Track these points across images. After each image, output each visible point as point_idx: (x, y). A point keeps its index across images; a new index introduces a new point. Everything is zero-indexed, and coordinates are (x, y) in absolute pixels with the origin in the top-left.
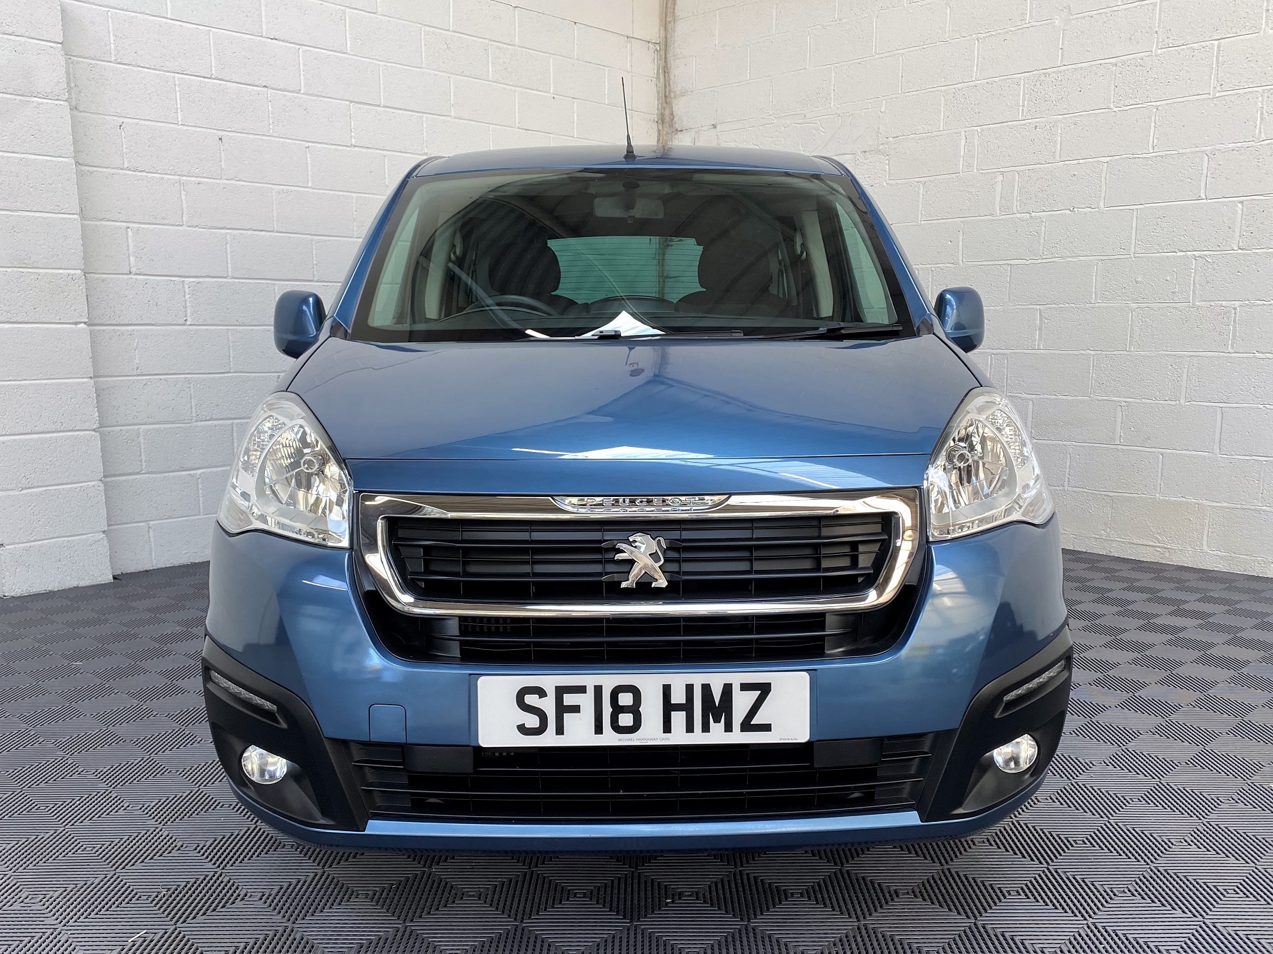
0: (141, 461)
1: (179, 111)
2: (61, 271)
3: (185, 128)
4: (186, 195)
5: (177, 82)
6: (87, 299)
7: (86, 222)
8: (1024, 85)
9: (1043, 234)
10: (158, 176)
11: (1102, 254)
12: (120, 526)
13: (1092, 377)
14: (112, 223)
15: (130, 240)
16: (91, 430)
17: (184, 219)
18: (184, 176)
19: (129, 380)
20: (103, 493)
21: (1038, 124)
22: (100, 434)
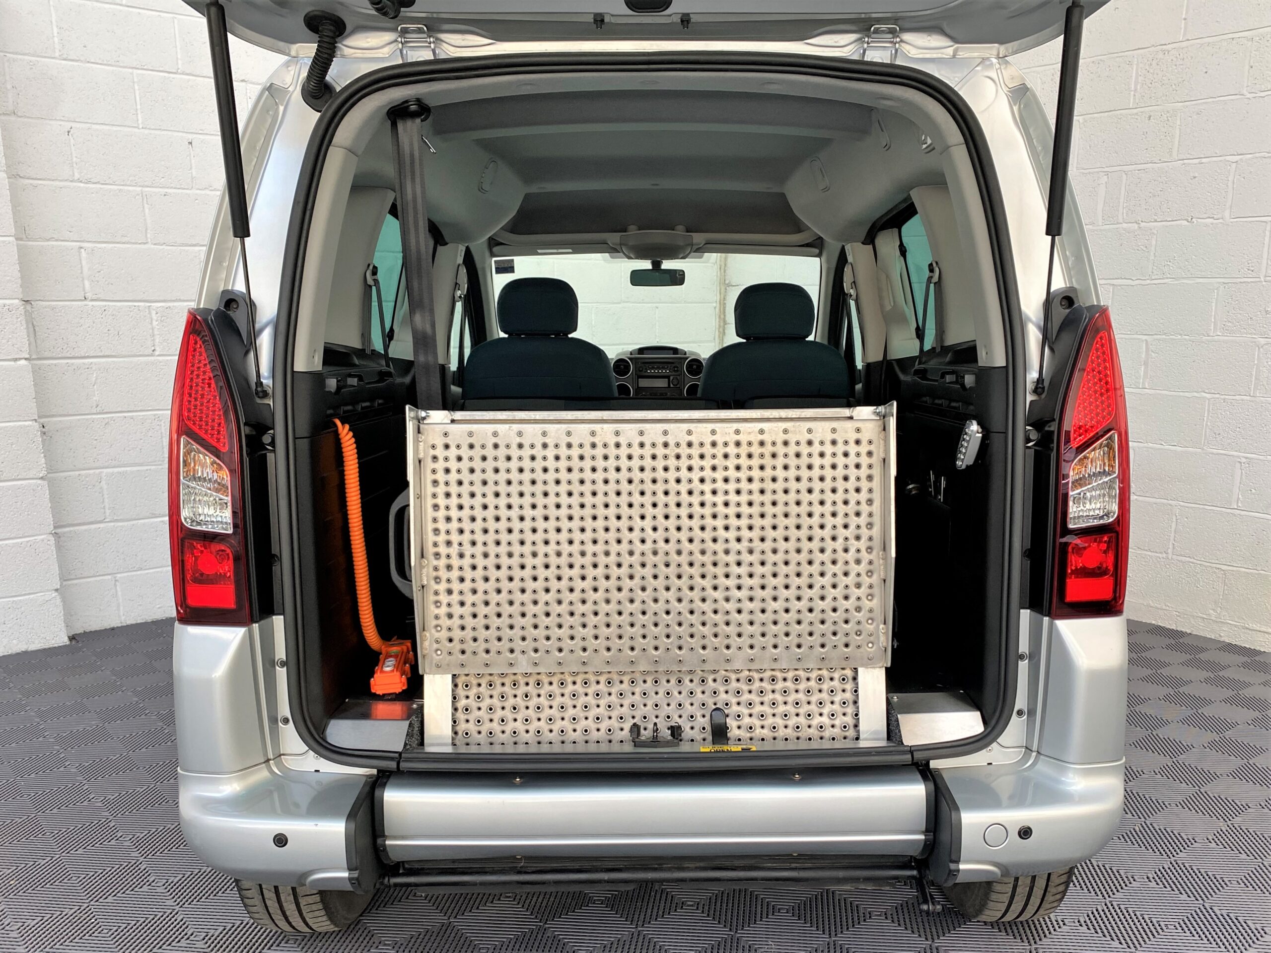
0: (104, 508)
1: (139, 112)
3: (147, 131)
4: (149, 209)
6: (35, 331)
7: (29, 243)
8: (1137, 65)
9: (1153, 249)
10: (117, 187)
11: (1226, 276)
12: (80, 581)
13: (1207, 425)
14: (59, 243)
15: (84, 263)
16: (36, 479)
17: (149, 236)
18: (148, 187)
19: (87, 420)
20: (53, 548)
21: (1152, 114)
22: (49, 483)
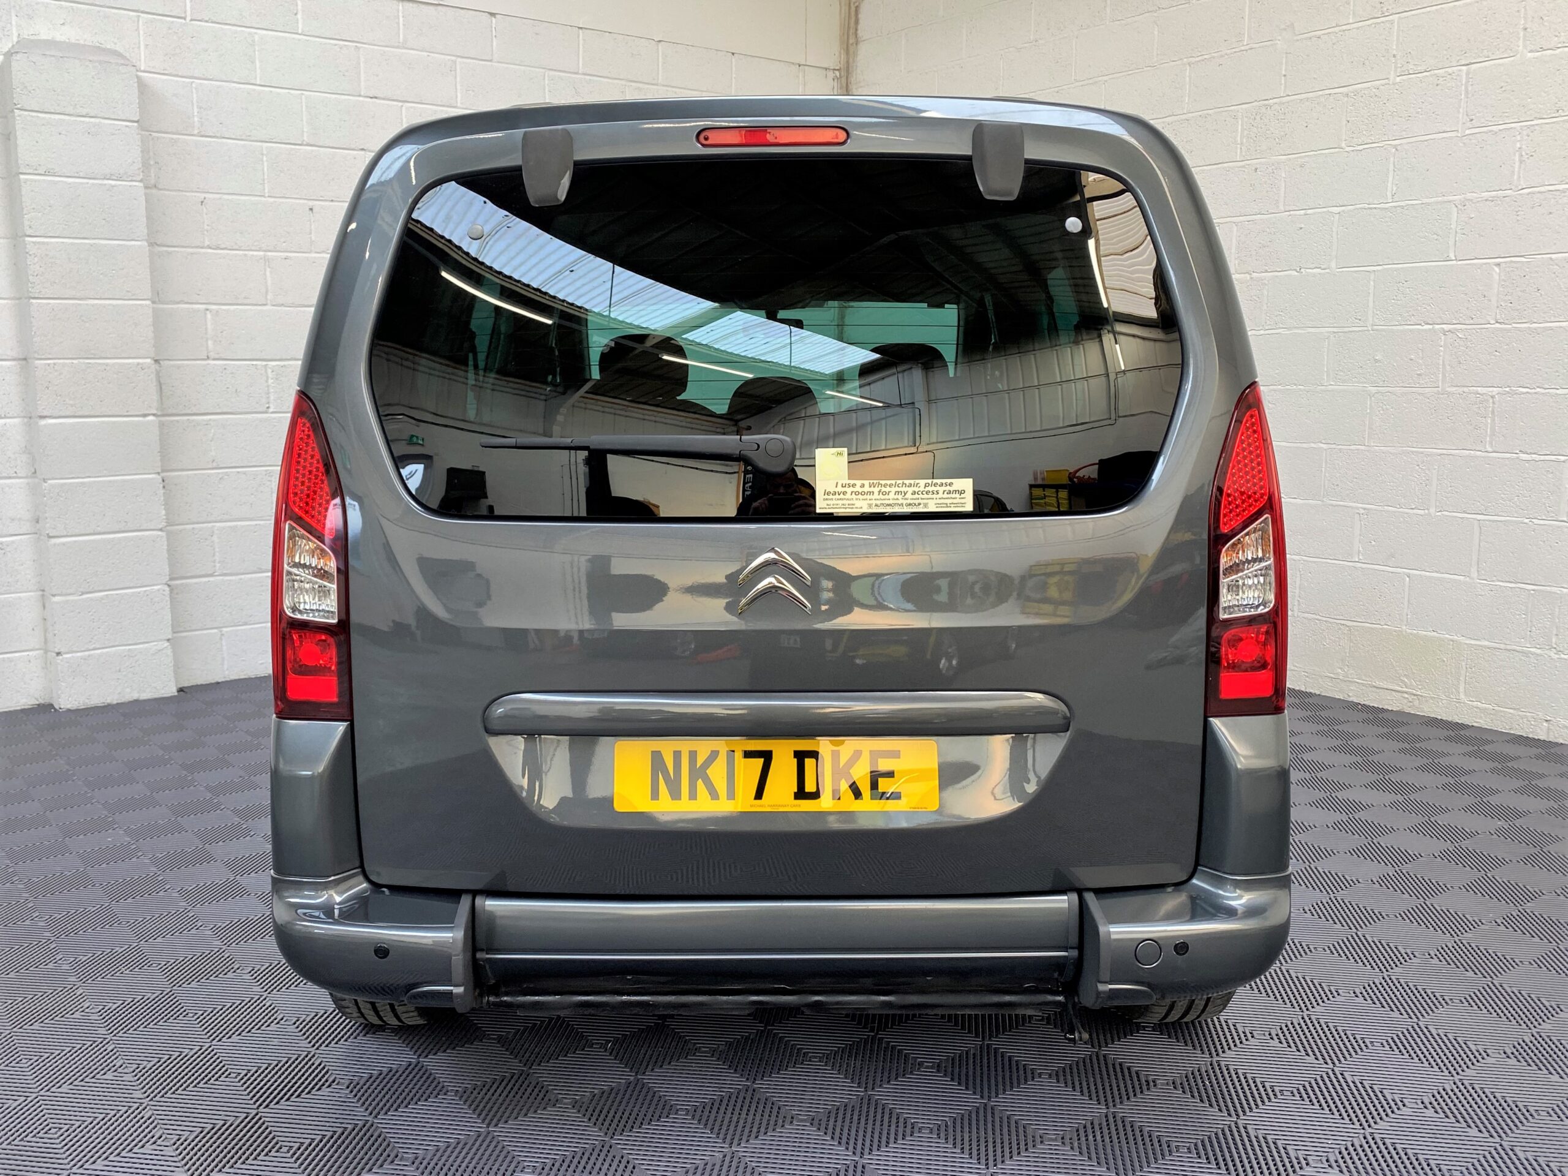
0: (214, 562)
1: (266, 182)
2: (131, 361)
3: (272, 200)
4: (271, 272)
5: (265, 152)
6: (161, 388)
7: (161, 306)
8: (1242, 119)
10: (241, 252)
11: (1335, 325)
12: (190, 633)
14: (190, 306)
15: (209, 324)
16: (156, 530)
17: (269, 297)
18: (270, 251)
19: (203, 474)
20: (168, 599)
22: (167, 534)
